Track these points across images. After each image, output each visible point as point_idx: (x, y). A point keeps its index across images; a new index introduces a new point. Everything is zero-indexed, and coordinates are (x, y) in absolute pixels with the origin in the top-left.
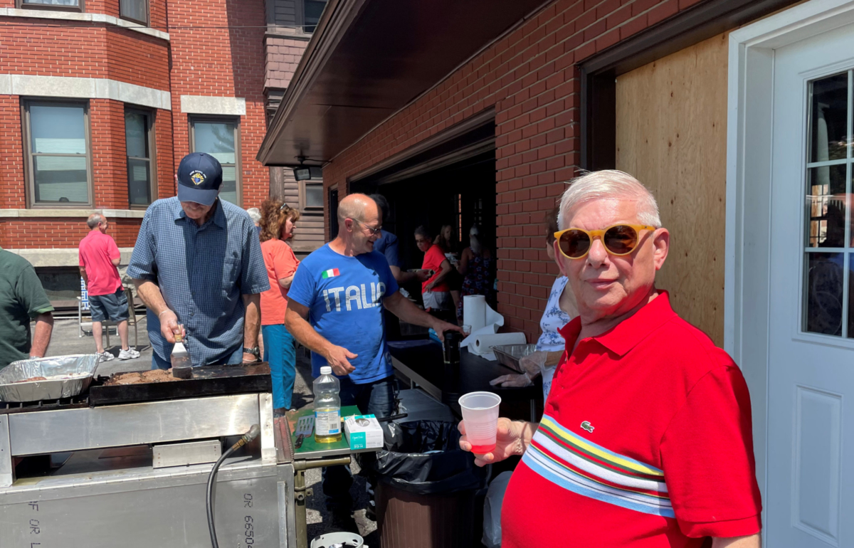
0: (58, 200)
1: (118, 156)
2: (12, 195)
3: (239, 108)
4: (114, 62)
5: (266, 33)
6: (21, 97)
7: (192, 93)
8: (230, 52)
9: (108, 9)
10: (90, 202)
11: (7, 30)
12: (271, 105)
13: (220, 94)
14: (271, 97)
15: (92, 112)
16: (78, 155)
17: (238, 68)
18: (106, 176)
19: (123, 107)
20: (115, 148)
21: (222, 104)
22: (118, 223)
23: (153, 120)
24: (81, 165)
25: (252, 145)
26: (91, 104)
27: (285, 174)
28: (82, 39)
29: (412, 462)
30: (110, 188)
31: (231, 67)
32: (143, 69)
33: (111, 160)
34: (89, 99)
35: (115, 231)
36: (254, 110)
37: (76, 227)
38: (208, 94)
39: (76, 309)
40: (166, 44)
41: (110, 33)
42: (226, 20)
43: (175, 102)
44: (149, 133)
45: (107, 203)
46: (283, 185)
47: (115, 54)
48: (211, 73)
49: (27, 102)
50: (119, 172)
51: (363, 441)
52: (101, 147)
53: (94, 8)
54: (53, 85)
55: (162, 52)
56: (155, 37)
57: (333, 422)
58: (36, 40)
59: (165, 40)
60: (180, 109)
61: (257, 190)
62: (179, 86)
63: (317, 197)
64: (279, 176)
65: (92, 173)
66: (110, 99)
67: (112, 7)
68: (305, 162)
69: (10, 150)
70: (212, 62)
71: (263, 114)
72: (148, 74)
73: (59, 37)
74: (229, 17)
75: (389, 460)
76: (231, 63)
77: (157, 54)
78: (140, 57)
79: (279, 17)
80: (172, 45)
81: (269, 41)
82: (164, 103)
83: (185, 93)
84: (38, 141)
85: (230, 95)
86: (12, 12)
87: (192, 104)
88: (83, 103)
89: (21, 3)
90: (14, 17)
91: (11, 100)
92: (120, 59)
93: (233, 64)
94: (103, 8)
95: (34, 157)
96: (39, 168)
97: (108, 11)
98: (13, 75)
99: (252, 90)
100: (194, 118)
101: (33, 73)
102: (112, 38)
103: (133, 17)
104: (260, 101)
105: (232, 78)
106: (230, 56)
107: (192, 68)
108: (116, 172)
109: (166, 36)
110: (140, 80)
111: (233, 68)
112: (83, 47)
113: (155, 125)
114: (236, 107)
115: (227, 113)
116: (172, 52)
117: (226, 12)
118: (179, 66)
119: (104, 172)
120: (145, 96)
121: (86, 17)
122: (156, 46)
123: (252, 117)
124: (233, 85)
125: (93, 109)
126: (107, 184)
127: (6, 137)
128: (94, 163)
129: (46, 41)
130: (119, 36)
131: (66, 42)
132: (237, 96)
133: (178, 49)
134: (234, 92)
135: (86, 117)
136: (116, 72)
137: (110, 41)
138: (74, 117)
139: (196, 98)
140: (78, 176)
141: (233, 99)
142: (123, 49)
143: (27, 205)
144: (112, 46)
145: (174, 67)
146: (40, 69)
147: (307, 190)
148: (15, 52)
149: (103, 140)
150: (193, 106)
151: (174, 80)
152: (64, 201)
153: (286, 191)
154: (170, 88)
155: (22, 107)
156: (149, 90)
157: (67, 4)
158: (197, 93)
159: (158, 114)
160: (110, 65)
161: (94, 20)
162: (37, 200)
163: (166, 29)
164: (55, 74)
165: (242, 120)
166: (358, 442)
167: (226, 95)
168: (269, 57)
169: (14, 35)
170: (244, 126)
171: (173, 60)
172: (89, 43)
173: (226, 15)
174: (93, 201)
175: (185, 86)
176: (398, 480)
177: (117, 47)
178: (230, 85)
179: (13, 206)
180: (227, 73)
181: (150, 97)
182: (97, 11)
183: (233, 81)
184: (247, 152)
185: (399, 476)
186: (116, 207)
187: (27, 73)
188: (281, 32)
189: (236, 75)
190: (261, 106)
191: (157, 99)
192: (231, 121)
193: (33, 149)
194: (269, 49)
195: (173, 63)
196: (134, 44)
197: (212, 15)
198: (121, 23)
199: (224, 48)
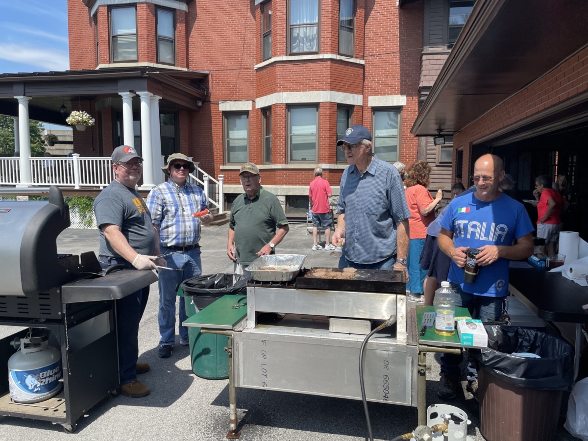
0: (301, 159)
1: (332, 134)
2: (280, 157)
3: (402, 101)
4: (333, 80)
5: (423, 52)
6: (286, 104)
7: (375, 95)
8: (399, 68)
9: (332, 51)
10: (317, 160)
11: (281, 69)
12: (422, 98)
13: (391, 94)
14: (422, 93)
15: (321, 110)
16: (312, 134)
17: (403, 76)
18: (325, 145)
19: (336, 106)
20: (331, 130)
21: (392, 100)
22: (330, 172)
23: (352, 112)
24: (313, 140)
25: (409, 123)
26: (320, 106)
27: (428, 141)
28: (318, 69)
29: (510, 361)
30: (326, 152)
31: (399, 76)
32: (349, 83)
33: (328, 136)
34: (319, 103)
35: (328, 176)
36: (411, 102)
37: (309, 174)
38: (384, 94)
39: (305, 218)
40: (362, 67)
41: (333, 64)
42: (398, 48)
43: (365, 101)
44: (350, 120)
45: (325, 161)
46: (426, 148)
47: (334, 76)
48: (387, 81)
49: (290, 106)
50: (332, 143)
51: (472, 340)
52: (324, 129)
53: (325, 50)
54: (302, 96)
55: (360, 72)
56: (356, 64)
57: (449, 322)
58: (295, 73)
59: (362, 65)
60: (367, 104)
61: (410, 151)
62: (368, 91)
63: (449, 154)
64: (424, 142)
65: (319, 144)
66: (330, 102)
67: (335, 49)
68: (442, 133)
69: (280, 133)
70: (388, 75)
71: (417, 104)
72: (351, 86)
73: (306, 70)
74: (400, 46)
75: (491, 356)
76: (399, 74)
77: (357, 73)
78: (347, 76)
79: (431, 41)
80: (366, 67)
81: (424, 57)
82: (359, 102)
83: (371, 95)
84: (293, 127)
85: (397, 94)
86: (285, 58)
87: (375, 101)
88: (316, 105)
89: (289, 53)
90: (286, 61)
91: (282, 106)
92: (337, 79)
93: (401, 74)
94: (330, 50)
95: (291, 136)
96: (294, 142)
97: (332, 52)
98: (284, 93)
99: (410, 89)
100: (375, 109)
101: (293, 91)
102: (333, 67)
103: (345, 53)
104: (415, 96)
105: (399, 83)
106: (399, 70)
107: (376, 80)
108: (331, 143)
109: (362, 62)
110: (347, 89)
111: (401, 77)
112: (318, 74)
113: (353, 115)
114: (401, 101)
115: (395, 104)
116: (366, 71)
117: (398, 43)
118: (369, 78)
119: (325, 143)
120: (349, 98)
121: (320, 56)
122: (357, 69)
123: (410, 106)
124: (399, 87)
125: (321, 108)
126: (325, 150)
127: (278, 126)
128: (320, 139)
129: (300, 72)
130: (337, 65)
131: (310, 72)
132: (402, 94)
133: (369, 69)
134: (400, 92)
135: (317, 113)
136: (334, 86)
137: (332, 69)
138: (311, 113)
139: (377, 97)
140: (311, 146)
141: (399, 96)
142: (339, 72)
143: (286, 162)
144: (333, 71)
145: (366, 80)
146: (296, 88)
147: (442, 150)
148: (285, 80)
149: (325, 125)
150: (375, 102)
151: (366, 87)
152: (304, 160)
153: (428, 151)
154: (363, 93)
155: (287, 110)
156: (351, 95)
157: (311, 50)
158: (378, 95)
159: (355, 108)
160: (332, 83)
161: (325, 57)
162: (291, 160)
163: (363, 58)
164: (304, 90)
165: (403, 109)
166: (467, 340)
167: (395, 94)
168: (424, 68)
169: (285, 71)
170: (404, 113)
171: (366, 76)
172: (321, 71)
173: (398, 45)
174: (318, 159)
175: (371, 91)
176: (498, 372)
177: (336, 72)
178: (398, 88)
179: (280, 163)
180: (397, 81)
181: (352, 99)
182: (327, 52)
183: (400, 85)
184: (405, 128)
185: (497, 369)
186: (330, 163)
187: (290, 91)
188: (432, 51)
189: (402, 80)
190: (416, 99)
191: (354, 99)
192: (397, 109)
193: (291, 133)
194: (424, 63)
195: (366, 78)
196: (345, 69)
197: (390, 46)
198: (339, 57)
199: (396, 65)
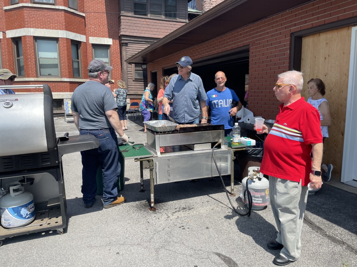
0: (48, 75)
1: (69, 59)
2: (32, 73)
3: (110, 42)
4: (67, 24)
5: (121, 14)
6: (34, 36)
7: (93, 36)
8: (106, 21)
9: (65, 5)
10: (60, 76)
11: (28, 12)
12: (123, 41)
13: (103, 37)
14: (122, 38)
15: (60, 43)
16: (55, 58)
17: (110, 27)
18: (65, 66)
19: (70, 41)
20: (68, 56)
21: (104, 40)
22: (70, 84)
23: (80, 46)
24: (57, 62)
25: (115, 55)
26: (59, 40)
27: (128, 66)
28: (56, 15)
30: (67, 70)
31: (107, 27)
32: (77, 27)
33: (67, 60)
34: (59, 38)
35: (69, 86)
36: (115, 43)
37: (55, 84)
38: (99, 37)
40: (84, 18)
41: (66, 13)
42: (105, 9)
43: (87, 39)
44: (79, 50)
45: (66, 76)
46: (127, 70)
47: (67, 21)
48: (100, 29)
49: (36, 38)
50: (70, 65)
52: (63, 56)
53: (60, 4)
54: (45, 32)
55: (83, 21)
56: (80, 15)
58: (39, 16)
59: (84, 16)
60: (89, 42)
61: (117, 72)
62: (89, 33)
63: (139, 74)
64: (126, 67)
65: (60, 65)
66: (66, 38)
69: (30, 56)
70: (100, 25)
71: (118, 44)
72: (78, 29)
73: (47, 15)
76: (107, 25)
77: (81, 21)
78: (76, 22)
82: (84, 40)
83: (91, 36)
84: (39, 53)
86: (30, 5)
88: (56, 39)
89: (33, 2)
90: (30, 7)
91: (30, 38)
92: (69, 23)
94: (63, 4)
95: (39, 59)
96: (40, 63)
98: (31, 28)
99: (114, 35)
100: (95, 46)
101: (38, 28)
102: (66, 15)
103: (72, 7)
104: (117, 39)
105: (107, 31)
106: (107, 23)
107: (93, 27)
110: (76, 31)
112: (56, 18)
113: (81, 48)
114: (109, 42)
115: (106, 43)
116: (86, 21)
117: (105, 6)
118: (88, 26)
120: (78, 37)
121: (57, 7)
122: (81, 18)
123: (114, 45)
124: (108, 33)
126: (65, 69)
127: (29, 52)
128: (61, 61)
129: (42, 16)
130: (69, 14)
131: (50, 16)
132: (109, 37)
133: (88, 20)
134: (108, 36)
135: (57, 44)
136: (68, 28)
137: (66, 17)
138: (53, 44)
139: (94, 38)
140: (55, 66)
141: (108, 39)
142: (71, 19)
143: (37, 77)
145: (86, 26)
146: (41, 26)
147: (135, 72)
148: (31, 20)
149: (64, 53)
150: (93, 41)
151: (87, 31)
152: (50, 75)
153: (128, 72)
154: (85, 34)
155: (34, 40)
156: (79, 35)
157: (49, 2)
158: (95, 36)
159: (82, 44)
161: (60, 8)
162: (40, 75)
163: (84, 12)
164: (46, 28)
165: (111, 46)
166: (249, 144)
167: (105, 37)
168: (122, 23)
169: (31, 13)
170: (112, 48)
171: (86, 24)
172: (58, 17)
177: (68, 19)
179: (32, 77)
180: (106, 29)
184: (113, 58)
186: (69, 78)
187: (36, 28)
188: (126, 14)
189: (109, 30)
190: (118, 41)
191: (81, 38)
192: (107, 46)
193: (38, 56)
194: (122, 20)
196: (74, 18)
197: (100, 7)
198: (69, 10)
199: (104, 20)
